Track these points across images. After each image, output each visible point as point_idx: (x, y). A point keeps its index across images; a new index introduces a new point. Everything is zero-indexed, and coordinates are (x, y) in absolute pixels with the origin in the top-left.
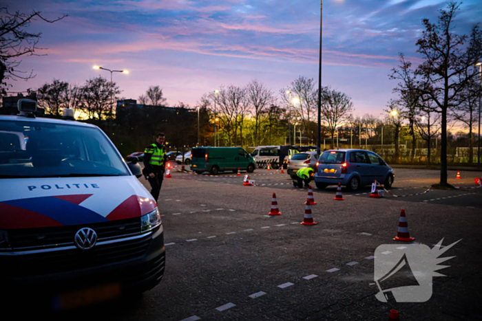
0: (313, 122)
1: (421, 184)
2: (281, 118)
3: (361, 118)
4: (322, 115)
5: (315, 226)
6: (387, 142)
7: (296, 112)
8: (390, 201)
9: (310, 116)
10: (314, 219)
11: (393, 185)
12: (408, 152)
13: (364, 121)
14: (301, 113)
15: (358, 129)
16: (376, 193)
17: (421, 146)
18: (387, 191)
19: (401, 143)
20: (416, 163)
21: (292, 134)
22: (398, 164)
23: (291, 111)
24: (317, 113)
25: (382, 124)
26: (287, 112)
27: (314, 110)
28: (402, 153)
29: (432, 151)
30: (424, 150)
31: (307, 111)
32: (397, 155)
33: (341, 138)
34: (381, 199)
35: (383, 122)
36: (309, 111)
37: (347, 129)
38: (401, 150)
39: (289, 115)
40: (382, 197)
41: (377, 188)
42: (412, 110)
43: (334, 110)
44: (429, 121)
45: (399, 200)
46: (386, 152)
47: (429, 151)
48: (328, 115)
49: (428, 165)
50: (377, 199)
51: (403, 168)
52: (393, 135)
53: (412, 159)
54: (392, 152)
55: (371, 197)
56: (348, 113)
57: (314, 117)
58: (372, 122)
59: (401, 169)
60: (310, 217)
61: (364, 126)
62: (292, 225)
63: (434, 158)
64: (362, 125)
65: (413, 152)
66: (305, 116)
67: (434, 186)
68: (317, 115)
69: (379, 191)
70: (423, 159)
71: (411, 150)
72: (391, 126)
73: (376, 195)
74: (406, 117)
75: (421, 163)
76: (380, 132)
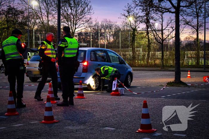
0: (53, 26)
1: (157, 83)
2: (20, 20)
3: (100, 23)
4: (62, 18)
5: (56, 124)
6: (125, 46)
7: (36, 15)
8: (131, 98)
9: (50, 19)
10: (55, 117)
11: (132, 85)
12: (144, 55)
13: (102, 26)
14: (40, 16)
15: (97, 34)
16: (117, 91)
17: (155, 50)
18: (128, 89)
19: (137, 47)
20: (151, 66)
21: (31, 37)
22: (136, 67)
23: (29, 13)
24: (56, 16)
25: (120, 30)
26: (26, 14)
27: (54, 13)
28: (139, 56)
29: (165, 54)
30: (159, 54)
31: (46, 14)
32: (134, 58)
33: (81, 42)
34: (122, 97)
35: (120, 27)
36: (48, 13)
37: (86, 33)
38: (137, 53)
39: (28, 18)
40: (123, 95)
41: (118, 86)
42: (147, 14)
43: (74, 13)
44: (162, 25)
45: (139, 97)
46: (124, 55)
47: (163, 54)
48: (68, 18)
49: (163, 67)
50: (118, 97)
51: (140, 70)
52: (130, 38)
53: (148, 62)
54: (130, 55)
55: (113, 95)
56: (88, 16)
57: (54, 20)
58: (110, 27)
59: (138, 71)
60: (50, 115)
61: (103, 31)
62: (31, 124)
63: (167, 60)
64: (100, 30)
65: (148, 55)
66: (45, 19)
67: (169, 84)
68: (57, 18)
69: (119, 89)
70: (158, 62)
71: (147, 53)
72: (129, 31)
73: (117, 93)
74: (141, 22)
75: (156, 65)
76: (118, 37)
